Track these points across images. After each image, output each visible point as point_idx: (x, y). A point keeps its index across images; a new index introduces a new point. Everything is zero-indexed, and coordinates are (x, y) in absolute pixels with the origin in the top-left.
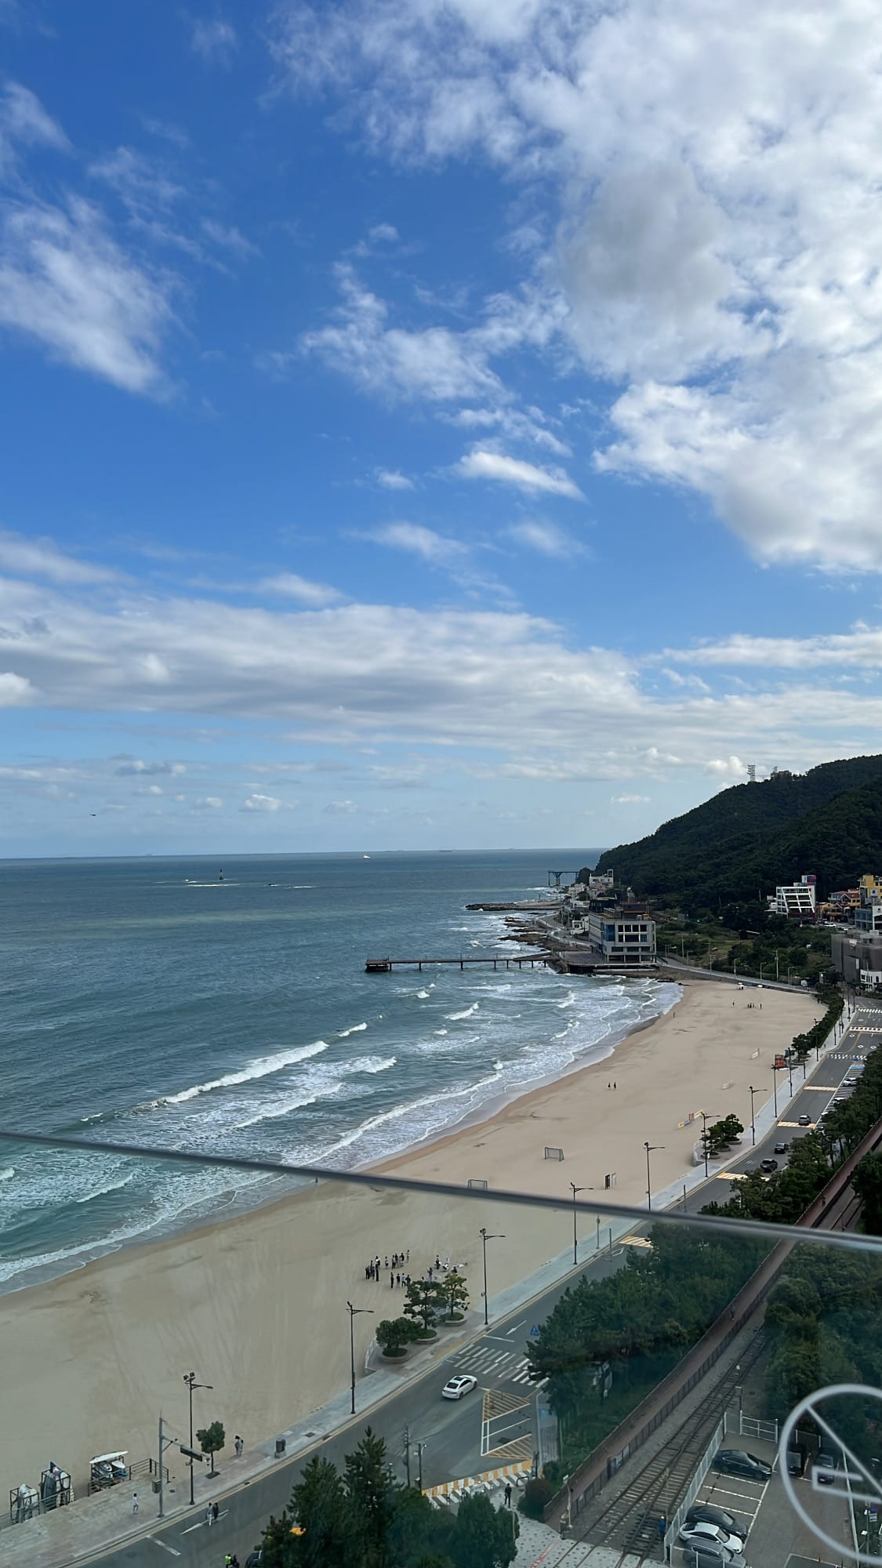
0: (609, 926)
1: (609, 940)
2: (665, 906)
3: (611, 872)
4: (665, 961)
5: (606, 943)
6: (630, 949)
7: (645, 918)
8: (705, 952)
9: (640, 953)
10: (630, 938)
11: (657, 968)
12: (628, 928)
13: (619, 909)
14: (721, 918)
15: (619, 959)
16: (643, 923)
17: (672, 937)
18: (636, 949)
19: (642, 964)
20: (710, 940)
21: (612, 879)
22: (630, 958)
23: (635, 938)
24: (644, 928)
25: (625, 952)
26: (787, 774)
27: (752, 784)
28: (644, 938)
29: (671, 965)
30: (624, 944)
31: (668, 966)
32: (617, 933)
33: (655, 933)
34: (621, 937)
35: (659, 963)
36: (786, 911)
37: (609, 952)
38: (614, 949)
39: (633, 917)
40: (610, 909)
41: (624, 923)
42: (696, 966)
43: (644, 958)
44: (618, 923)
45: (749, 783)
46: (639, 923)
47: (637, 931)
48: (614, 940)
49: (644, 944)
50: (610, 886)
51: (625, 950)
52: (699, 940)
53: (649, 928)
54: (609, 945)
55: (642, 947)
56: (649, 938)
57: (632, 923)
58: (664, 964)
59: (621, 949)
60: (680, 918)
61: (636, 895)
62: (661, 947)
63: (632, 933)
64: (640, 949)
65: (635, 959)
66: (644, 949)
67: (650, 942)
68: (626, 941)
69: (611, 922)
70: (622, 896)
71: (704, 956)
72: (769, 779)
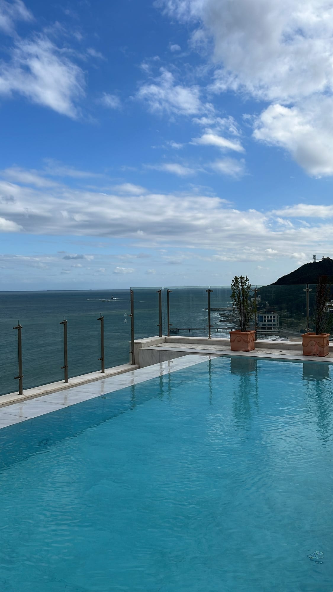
0: (261, 316)
1: (261, 321)
2: (281, 309)
3: (259, 296)
4: (282, 329)
5: (260, 322)
6: (268, 325)
7: (274, 313)
8: (297, 326)
9: (272, 326)
10: (268, 321)
11: (279, 332)
12: (268, 317)
13: (265, 310)
14: (303, 313)
15: (264, 328)
16: (274, 315)
17: (284, 321)
18: (271, 325)
19: (273, 330)
20: (299, 321)
21: (260, 299)
22: (269, 328)
23: (271, 321)
24: (274, 317)
25: (267, 326)
26: (328, 259)
27: (314, 263)
28: (274, 321)
29: (284, 331)
30: (267, 323)
31: (283, 331)
32: (264, 319)
33: (278, 319)
34: (265, 321)
35: (280, 330)
36: (328, 311)
37: (261, 326)
38: (263, 325)
39: (270, 313)
40: (261, 310)
41: (267, 315)
42: (294, 331)
43: (274, 328)
44: (264, 315)
45: (313, 262)
46: (272, 315)
47: (272, 318)
48: (263, 321)
49: (274, 323)
50: (260, 302)
51: (267, 325)
52: (295, 322)
53: (276, 317)
54: (261, 323)
55: (273, 324)
56: (276, 321)
57: (270, 315)
58: (282, 331)
59: (265, 325)
60: (286, 313)
61: (270, 305)
62: (280, 323)
63: (270, 319)
64: (272, 325)
65: (271, 328)
66: (274, 325)
67: (277, 322)
68: (267, 322)
69: (262, 315)
70: (265, 306)
71: (297, 327)
72: (321, 260)
